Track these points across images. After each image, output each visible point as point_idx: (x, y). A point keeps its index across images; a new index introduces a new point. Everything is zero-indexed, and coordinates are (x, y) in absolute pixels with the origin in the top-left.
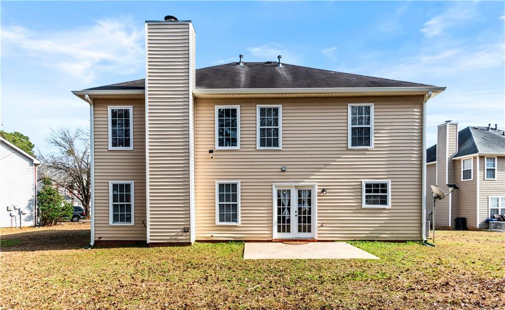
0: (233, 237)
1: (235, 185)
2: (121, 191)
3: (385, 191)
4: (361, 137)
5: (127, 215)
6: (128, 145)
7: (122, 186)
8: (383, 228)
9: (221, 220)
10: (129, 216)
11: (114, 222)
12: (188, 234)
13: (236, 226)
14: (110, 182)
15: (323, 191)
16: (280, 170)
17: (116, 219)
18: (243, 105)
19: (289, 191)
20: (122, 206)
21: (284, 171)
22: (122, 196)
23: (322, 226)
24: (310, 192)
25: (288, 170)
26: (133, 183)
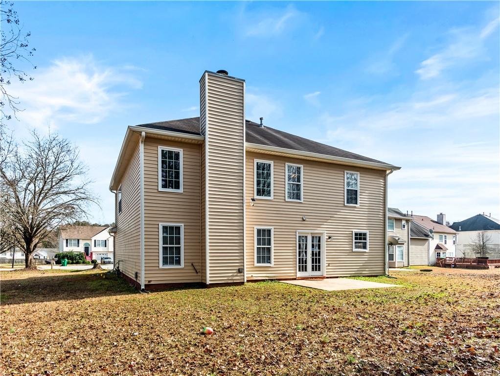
0: (268, 277)
1: (269, 231)
2: (171, 233)
3: (365, 239)
4: (352, 197)
5: (176, 257)
6: (177, 187)
7: (171, 228)
8: (364, 267)
9: (259, 262)
10: (178, 259)
11: (163, 264)
12: (242, 274)
13: (270, 267)
14: (160, 224)
15: (330, 238)
16: (301, 219)
17: (165, 262)
18: (276, 161)
19: (306, 237)
20: (171, 248)
21: (304, 220)
22: (172, 238)
23: (329, 266)
24: (320, 237)
25: (307, 220)
26: (183, 226)
